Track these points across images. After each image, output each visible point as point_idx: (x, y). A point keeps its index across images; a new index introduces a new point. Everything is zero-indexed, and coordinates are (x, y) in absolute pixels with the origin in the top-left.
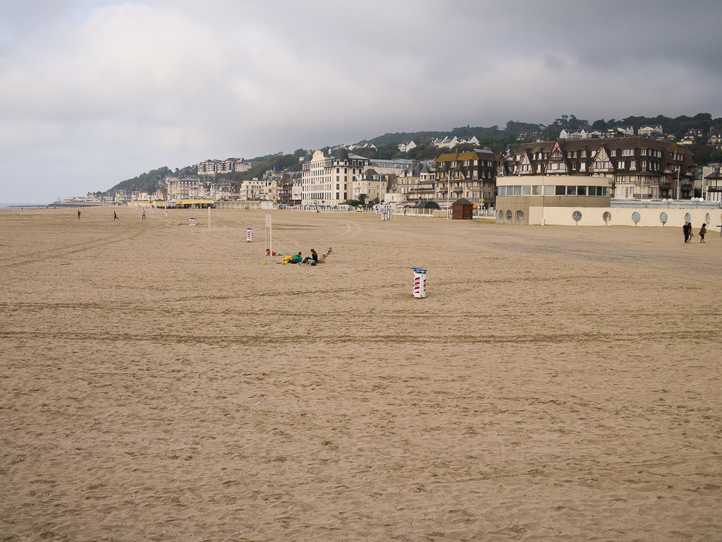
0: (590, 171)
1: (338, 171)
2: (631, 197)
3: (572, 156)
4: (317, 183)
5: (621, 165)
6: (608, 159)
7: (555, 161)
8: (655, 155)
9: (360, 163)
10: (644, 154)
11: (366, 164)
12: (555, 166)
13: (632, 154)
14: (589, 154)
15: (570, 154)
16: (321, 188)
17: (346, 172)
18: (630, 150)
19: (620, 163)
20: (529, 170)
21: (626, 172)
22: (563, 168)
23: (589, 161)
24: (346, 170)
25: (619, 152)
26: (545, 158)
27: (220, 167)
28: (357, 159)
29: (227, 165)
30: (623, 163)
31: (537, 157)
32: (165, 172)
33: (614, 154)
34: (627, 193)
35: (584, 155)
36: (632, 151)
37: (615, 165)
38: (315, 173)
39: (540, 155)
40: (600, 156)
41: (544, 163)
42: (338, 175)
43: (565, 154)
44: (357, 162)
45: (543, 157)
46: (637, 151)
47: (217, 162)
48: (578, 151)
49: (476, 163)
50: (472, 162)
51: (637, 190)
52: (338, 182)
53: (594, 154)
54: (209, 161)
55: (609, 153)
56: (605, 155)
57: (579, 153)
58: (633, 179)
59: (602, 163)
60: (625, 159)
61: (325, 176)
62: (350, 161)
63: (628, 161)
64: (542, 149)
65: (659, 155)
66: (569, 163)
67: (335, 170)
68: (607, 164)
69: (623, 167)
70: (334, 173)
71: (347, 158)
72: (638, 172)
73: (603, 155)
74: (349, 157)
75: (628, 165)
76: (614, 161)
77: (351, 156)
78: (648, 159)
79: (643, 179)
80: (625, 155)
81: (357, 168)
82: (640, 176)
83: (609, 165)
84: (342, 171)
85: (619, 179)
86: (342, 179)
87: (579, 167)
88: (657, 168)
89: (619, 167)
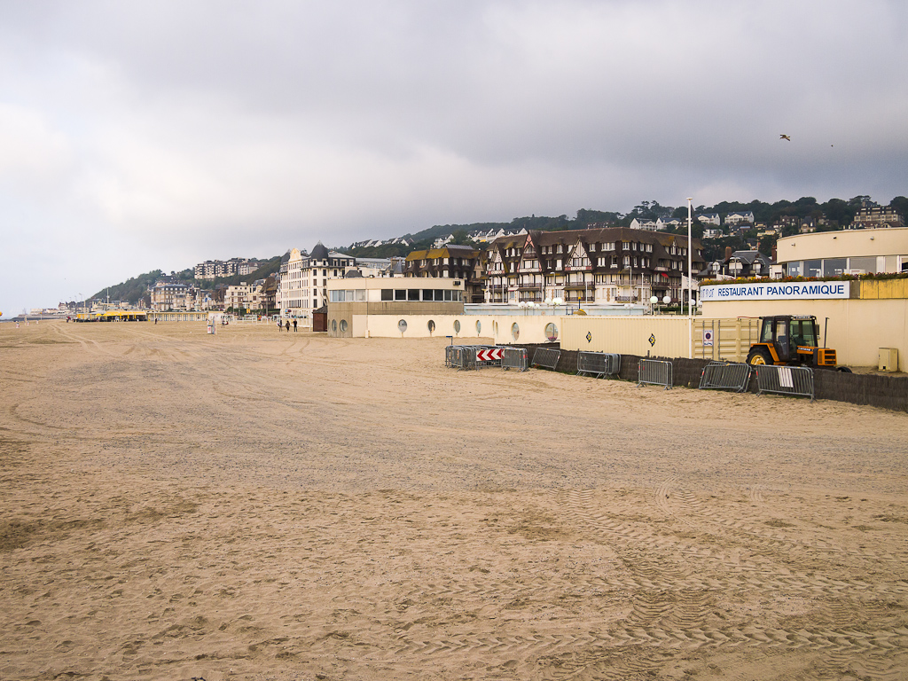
0: (566, 269)
1: (315, 274)
2: (612, 301)
3: (547, 251)
4: (295, 288)
5: (601, 263)
6: (585, 255)
7: (528, 258)
8: (642, 250)
9: (343, 263)
10: (626, 248)
11: (351, 263)
12: (528, 264)
13: (613, 249)
14: (565, 248)
15: (544, 249)
16: (297, 294)
17: (325, 274)
18: (610, 243)
19: (599, 259)
20: (503, 268)
21: (606, 271)
22: (537, 266)
23: (566, 257)
24: (325, 272)
25: (599, 246)
26: (519, 255)
27: (220, 269)
28: (339, 259)
29: (230, 267)
30: (603, 259)
31: (510, 253)
32: (157, 276)
33: (593, 249)
34: (608, 295)
35: (560, 250)
36: (613, 245)
37: (594, 262)
38: (294, 275)
39: (513, 250)
40: (577, 251)
41: (517, 261)
42: (315, 277)
43: (539, 249)
44: (339, 261)
45: (516, 254)
46: (619, 244)
47: (218, 263)
48: (553, 246)
49: (446, 262)
50: (441, 260)
51: (621, 292)
52: (315, 287)
53: (570, 248)
54: (209, 262)
55: (586, 247)
56: (583, 250)
57: (555, 247)
58: (614, 278)
59: (580, 259)
60: (606, 255)
61: (302, 279)
62: (330, 260)
63: (608, 256)
64: (515, 244)
65: (649, 249)
66: (543, 260)
67: (312, 272)
68: (585, 260)
69: (603, 265)
70: (310, 276)
71: (326, 256)
72: (620, 271)
73: (580, 251)
74: (330, 256)
75: (608, 263)
76: (593, 258)
77: (332, 255)
78: (631, 254)
79: (626, 279)
80: (605, 250)
81: (340, 269)
82: (623, 275)
83: (587, 262)
84: (320, 273)
85: (599, 279)
86: (320, 283)
87: (554, 265)
88: (646, 264)
89: (599, 265)
